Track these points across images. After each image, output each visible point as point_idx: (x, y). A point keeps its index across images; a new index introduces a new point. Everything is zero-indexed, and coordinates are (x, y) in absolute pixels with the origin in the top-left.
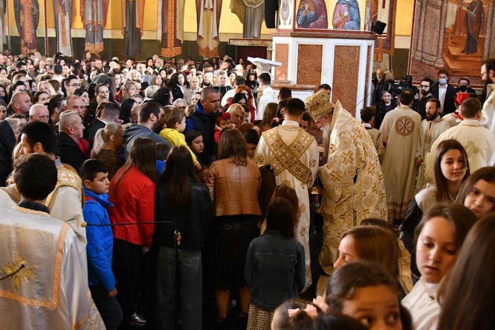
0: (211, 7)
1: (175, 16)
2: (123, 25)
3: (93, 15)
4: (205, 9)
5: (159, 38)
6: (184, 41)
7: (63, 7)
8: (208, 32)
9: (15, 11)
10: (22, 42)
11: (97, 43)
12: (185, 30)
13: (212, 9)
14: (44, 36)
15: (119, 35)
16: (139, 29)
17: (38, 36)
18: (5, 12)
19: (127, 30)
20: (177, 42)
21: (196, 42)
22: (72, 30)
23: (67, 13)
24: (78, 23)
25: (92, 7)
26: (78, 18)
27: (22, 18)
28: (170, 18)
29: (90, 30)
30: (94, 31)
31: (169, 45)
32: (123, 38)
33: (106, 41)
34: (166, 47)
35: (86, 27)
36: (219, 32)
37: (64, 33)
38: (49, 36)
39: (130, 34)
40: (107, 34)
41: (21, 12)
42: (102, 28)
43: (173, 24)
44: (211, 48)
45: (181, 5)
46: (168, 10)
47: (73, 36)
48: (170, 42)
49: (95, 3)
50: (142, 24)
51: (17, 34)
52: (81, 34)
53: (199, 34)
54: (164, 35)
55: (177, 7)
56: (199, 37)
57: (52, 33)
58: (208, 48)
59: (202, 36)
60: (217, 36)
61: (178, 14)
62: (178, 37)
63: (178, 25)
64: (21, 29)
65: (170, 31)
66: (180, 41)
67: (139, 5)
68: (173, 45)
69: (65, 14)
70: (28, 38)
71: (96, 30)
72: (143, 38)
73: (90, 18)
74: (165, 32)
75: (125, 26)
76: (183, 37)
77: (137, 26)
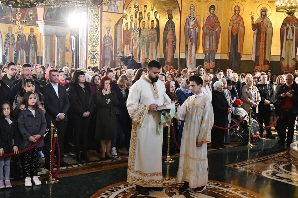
0: (292, 38)
1: (265, 45)
2: (228, 51)
3: (210, 45)
4: (287, 39)
5: (253, 59)
6: (271, 61)
7: (191, 40)
8: (288, 55)
9: (163, 44)
10: (166, 62)
11: (211, 62)
12: (272, 54)
13: (292, 40)
14: (178, 58)
15: (226, 57)
16: (239, 53)
17: (175, 58)
18: (158, 44)
19: (231, 54)
20: (266, 62)
21: (280, 61)
22: (196, 54)
23: (194, 44)
24: (201, 50)
25: (210, 40)
26: (201, 47)
27: (166, 47)
28: (262, 46)
29: (208, 54)
30: (210, 55)
31: (260, 64)
32: (228, 59)
33: (217, 61)
34: (258, 65)
35: (205, 52)
36: (297, 55)
37: (191, 56)
38: (181, 57)
39: (233, 56)
40: (218, 57)
41: (167, 44)
42: (215, 52)
43: (264, 50)
44: (290, 66)
45: (270, 37)
46: (261, 41)
47: (196, 58)
48: (261, 62)
49: (211, 37)
50: (242, 50)
51: (163, 57)
52: (202, 57)
53: (282, 57)
54: (257, 57)
55: (267, 39)
56: (282, 59)
57: (183, 56)
58: (288, 66)
59: (284, 58)
60: (295, 57)
61: (267, 43)
62: (267, 58)
63: (267, 51)
64: (165, 54)
65: (261, 54)
66: (268, 61)
67: (240, 38)
68: (263, 64)
69: (192, 45)
70: (169, 59)
71: (210, 54)
72: (242, 59)
73: (208, 47)
74: (258, 55)
75: (230, 51)
76: (270, 59)
77: (239, 51)
